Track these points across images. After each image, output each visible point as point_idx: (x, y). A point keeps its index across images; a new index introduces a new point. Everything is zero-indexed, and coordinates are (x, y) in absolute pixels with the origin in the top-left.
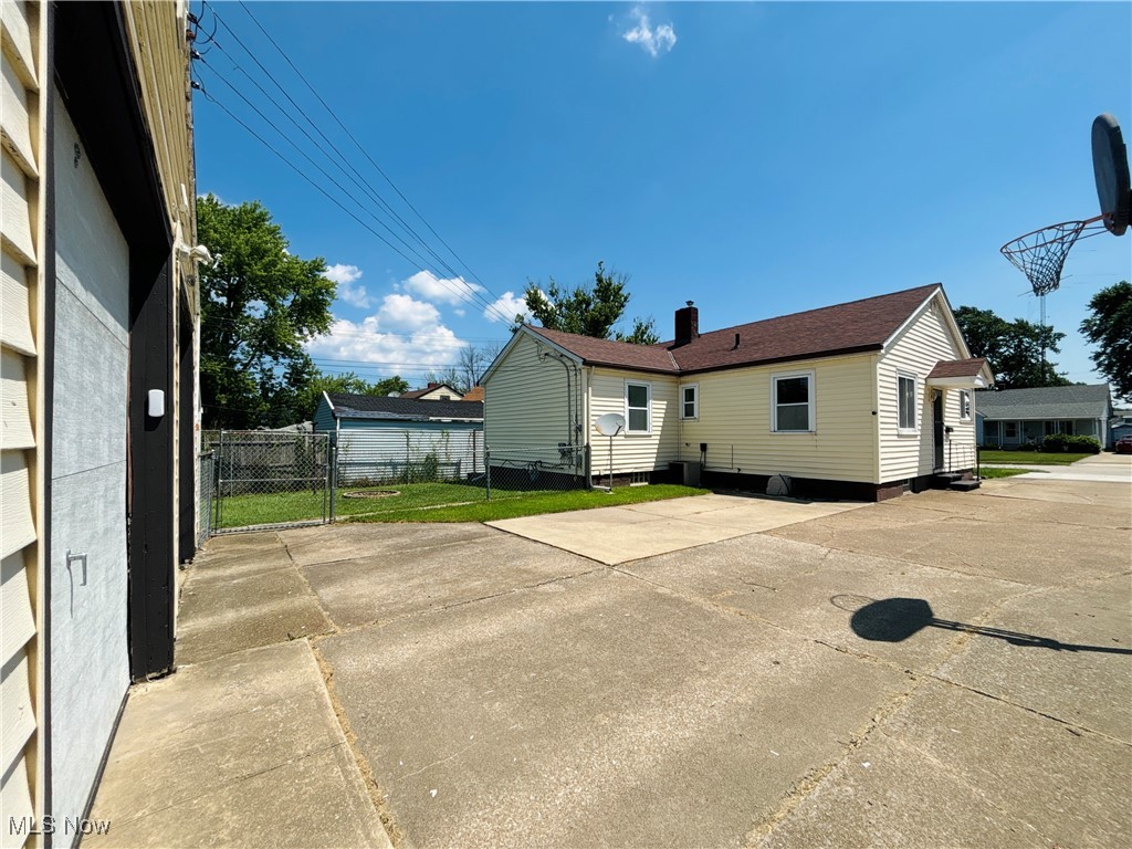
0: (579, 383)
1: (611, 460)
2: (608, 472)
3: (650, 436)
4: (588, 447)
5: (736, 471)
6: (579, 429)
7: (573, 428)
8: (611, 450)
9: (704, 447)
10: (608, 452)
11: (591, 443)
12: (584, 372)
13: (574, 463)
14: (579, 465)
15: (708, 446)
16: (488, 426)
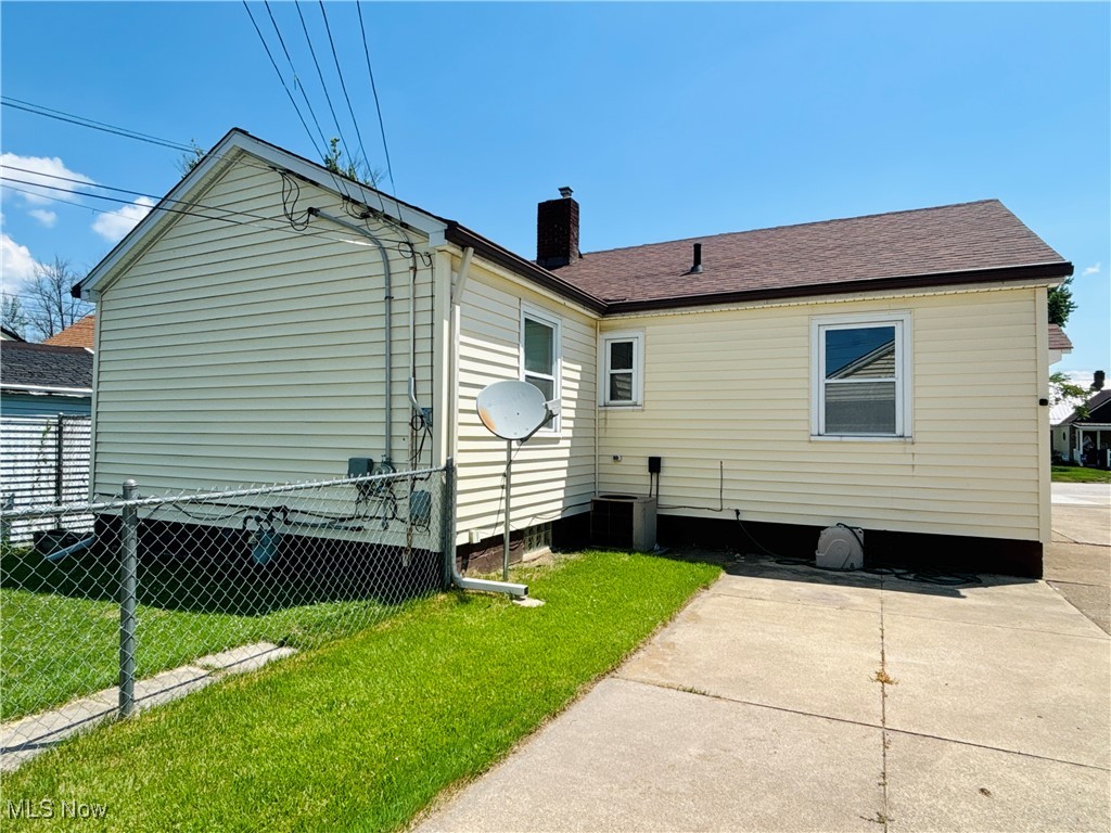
0: (424, 291)
1: (508, 498)
2: (500, 530)
3: (557, 440)
4: (450, 469)
5: (733, 517)
6: (424, 419)
7: (403, 417)
8: (507, 475)
9: (655, 465)
10: (500, 481)
11: (459, 459)
12: (442, 263)
13: (404, 512)
14: (419, 518)
15: (664, 464)
16: (106, 406)
